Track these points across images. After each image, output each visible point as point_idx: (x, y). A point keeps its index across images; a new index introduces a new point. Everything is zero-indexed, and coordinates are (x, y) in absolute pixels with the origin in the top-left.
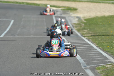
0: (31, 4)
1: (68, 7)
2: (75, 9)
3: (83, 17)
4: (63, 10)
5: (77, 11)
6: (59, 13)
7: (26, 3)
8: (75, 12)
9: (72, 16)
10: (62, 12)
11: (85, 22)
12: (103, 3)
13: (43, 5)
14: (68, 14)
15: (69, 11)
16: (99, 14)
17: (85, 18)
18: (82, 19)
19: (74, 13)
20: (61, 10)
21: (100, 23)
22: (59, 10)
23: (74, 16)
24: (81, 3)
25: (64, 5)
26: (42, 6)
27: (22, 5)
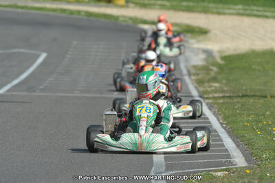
0: (98, 15)
1: (187, 26)
2: (203, 32)
3: (219, 52)
5: (209, 35)
7: (86, 12)
8: (202, 37)
9: (194, 48)
11: (222, 62)
13: (126, 19)
15: (189, 35)
16: (259, 45)
17: (224, 55)
18: (217, 55)
19: (199, 42)
21: (257, 68)
23: (198, 49)
24: (222, 17)
25: (178, 21)
26: (125, 21)
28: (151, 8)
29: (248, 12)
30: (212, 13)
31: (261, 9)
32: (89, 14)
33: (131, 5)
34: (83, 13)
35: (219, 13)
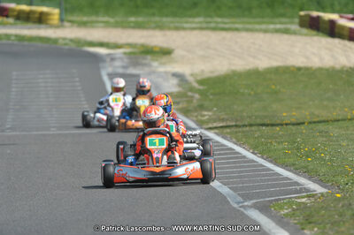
0: (31, 39)
1: (143, 45)
2: (166, 52)
3: (192, 75)
4: (130, 53)
5: (173, 55)
6: (117, 63)
7: (16, 36)
8: (165, 59)
9: (161, 72)
10: (126, 60)
11: (201, 88)
12: (247, 30)
13: (67, 41)
14: (145, 65)
15: (149, 57)
16: (240, 65)
17: (199, 78)
18: (190, 79)
19: (163, 64)
20: (125, 53)
21: (246, 91)
22: (118, 56)
23: (166, 73)
24: (182, 33)
25: (131, 40)
26: (66, 44)
27: (4, 41)
28: (93, 27)
29: (212, 25)
30: (169, 29)
31: (226, 20)
32: (21, 38)
33: (66, 24)
34: (13, 38)
35: (177, 29)
